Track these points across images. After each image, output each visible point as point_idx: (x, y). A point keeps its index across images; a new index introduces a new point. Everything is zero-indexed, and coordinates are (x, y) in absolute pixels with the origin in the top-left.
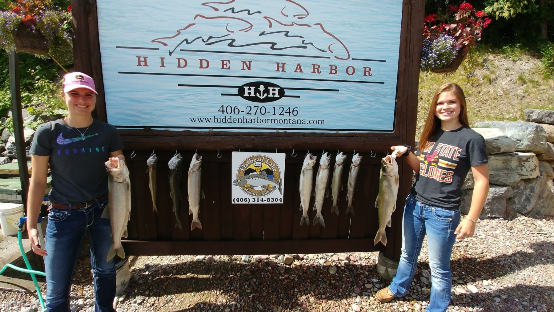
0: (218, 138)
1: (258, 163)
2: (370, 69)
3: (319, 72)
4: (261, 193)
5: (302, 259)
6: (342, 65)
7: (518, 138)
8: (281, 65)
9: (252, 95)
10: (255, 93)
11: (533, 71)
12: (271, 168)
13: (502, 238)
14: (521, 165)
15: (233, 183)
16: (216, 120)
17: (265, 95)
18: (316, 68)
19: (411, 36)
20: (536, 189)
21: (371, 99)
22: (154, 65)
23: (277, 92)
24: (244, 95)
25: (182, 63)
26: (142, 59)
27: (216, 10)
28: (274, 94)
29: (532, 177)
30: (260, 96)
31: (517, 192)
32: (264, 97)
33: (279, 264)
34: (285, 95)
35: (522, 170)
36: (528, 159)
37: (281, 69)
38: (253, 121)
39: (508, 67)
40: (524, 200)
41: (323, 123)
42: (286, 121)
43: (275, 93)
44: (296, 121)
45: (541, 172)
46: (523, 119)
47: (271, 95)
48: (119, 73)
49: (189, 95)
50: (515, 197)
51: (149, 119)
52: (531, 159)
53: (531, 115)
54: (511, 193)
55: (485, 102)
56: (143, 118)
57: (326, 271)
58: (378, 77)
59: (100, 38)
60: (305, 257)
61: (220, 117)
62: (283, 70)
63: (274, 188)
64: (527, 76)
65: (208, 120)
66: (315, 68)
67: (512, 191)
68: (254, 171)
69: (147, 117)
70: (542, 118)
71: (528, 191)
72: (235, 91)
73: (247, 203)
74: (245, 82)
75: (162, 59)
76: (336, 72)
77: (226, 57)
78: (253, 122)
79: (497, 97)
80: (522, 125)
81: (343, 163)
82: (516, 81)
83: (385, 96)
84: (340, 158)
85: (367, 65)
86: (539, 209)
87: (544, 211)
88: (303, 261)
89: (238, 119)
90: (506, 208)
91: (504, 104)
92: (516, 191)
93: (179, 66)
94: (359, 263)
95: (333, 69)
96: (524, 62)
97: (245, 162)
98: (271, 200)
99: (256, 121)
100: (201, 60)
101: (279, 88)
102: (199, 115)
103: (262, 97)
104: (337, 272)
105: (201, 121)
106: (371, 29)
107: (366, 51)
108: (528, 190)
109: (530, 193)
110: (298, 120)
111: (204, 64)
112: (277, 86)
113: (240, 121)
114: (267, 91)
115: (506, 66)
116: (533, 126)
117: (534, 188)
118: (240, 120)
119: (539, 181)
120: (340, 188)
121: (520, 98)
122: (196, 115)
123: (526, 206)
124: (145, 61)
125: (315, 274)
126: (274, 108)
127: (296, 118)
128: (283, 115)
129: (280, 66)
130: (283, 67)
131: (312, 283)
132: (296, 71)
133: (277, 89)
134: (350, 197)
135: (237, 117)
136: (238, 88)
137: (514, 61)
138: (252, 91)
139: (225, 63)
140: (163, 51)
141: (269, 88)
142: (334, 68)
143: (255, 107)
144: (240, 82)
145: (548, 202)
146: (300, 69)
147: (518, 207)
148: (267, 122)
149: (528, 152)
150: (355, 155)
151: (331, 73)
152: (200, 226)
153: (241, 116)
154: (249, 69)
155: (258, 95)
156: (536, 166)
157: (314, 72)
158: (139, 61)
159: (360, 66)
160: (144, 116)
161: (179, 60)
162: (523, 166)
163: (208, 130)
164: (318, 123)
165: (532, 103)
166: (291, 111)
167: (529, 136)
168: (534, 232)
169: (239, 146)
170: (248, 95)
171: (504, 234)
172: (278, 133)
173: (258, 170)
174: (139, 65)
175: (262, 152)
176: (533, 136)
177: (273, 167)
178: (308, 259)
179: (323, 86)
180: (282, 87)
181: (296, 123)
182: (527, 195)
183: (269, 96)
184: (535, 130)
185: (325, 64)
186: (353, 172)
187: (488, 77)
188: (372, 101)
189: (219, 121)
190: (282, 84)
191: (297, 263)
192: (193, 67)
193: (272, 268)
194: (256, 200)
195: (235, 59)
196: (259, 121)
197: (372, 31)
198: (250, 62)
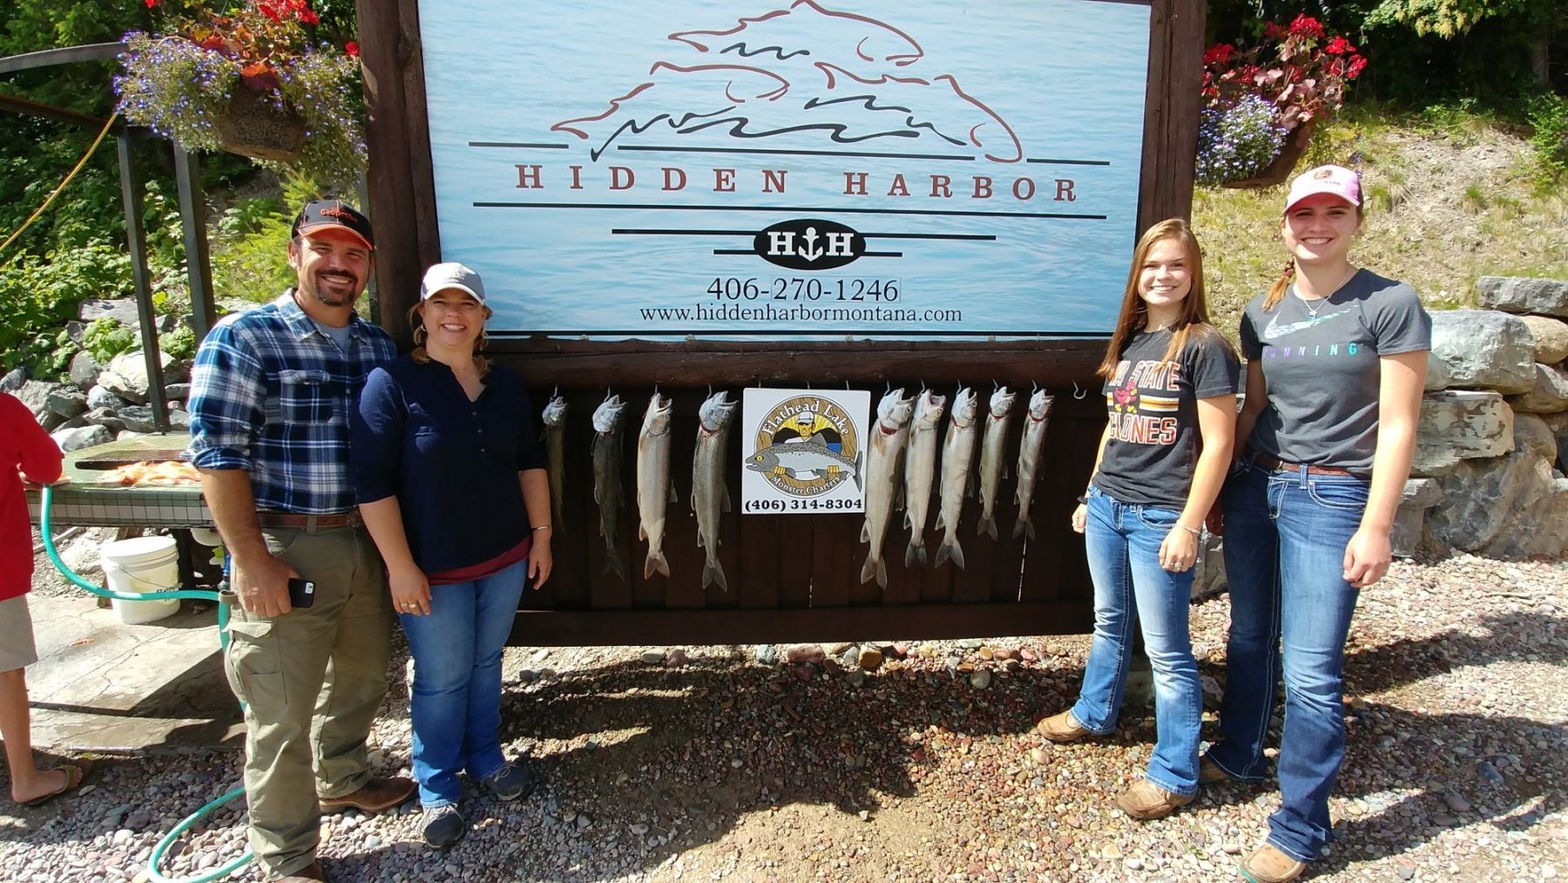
0: (708, 358)
1: (805, 416)
2: (1072, 185)
3: (947, 195)
4: (811, 488)
5: (903, 656)
6: (1002, 176)
7: (1457, 353)
8: (856, 179)
9: (789, 252)
10: (795, 248)
11: (1508, 173)
12: (837, 427)
13: (1405, 605)
14: (1462, 424)
15: (744, 465)
16: (702, 313)
17: (820, 252)
18: (940, 185)
19: (1172, 99)
20: (1506, 483)
21: (1075, 257)
22: (556, 185)
23: (847, 244)
24: (769, 253)
25: (623, 178)
26: (529, 171)
27: (703, 49)
28: (840, 249)
29: (1490, 454)
30: (807, 253)
31: (1452, 495)
32: (816, 257)
33: (848, 667)
34: (866, 250)
35: (1464, 435)
36: (1482, 408)
37: (856, 188)
38: (790, 314)
39: (1438, 162)
40: (1472, 515)
41: (957, 318)
42: (869, 314)
43: (842, 247)
44: (894, 314)
45: (1518, 442)
46: (1476, 304)
47: (832, 252)
48: (475, 205)
49: (638, 254)
50: (1445, 506)
51: (544, 313)
52: (1488, 407)
53: (1496, 292)
54: (1436, 497)
55: (1374, 259)
56: (530, 312)
57: (965, 682)
58: (1092, 204)
59: (431, 123)
60: (910, 652)
61: (711, 307)
62: (862, 192)
63: (843, 475)
64: (1488, 189)
65: (683, 315)
66: (939, 183)
67: (1439, 490)
68: (796, 434)
69: (541, 308)
70: (1525, 300)
71: (1481, 492)
72: (748, 243)
73: (778, 511)
74: (771, 221)
75: (576, 170)
76: (989, 194)
77: (726, 160)
78: (790, 318)
79: (1408, 247)
80: (1466, 319)
81: (1007, 412)
82: (1459, 201)
83: (1108, 248)
84: (1000, 399)
85: (1064, 175)
86: (1514, 538)
87: (1527, 544)
88: (904, 662)
89: (755, 311)
90: (1423, 536)
91: (1426, 264)
92: (1450, 491)
93: (615, 186)
94: (1044, 665)
95: (982, 186)
96: (1482, 148)
97: (775, 413)
98: (834, 504)
99: (797, 314)
100: (667, 171)
101: (852, 235)
102: (662, 303)
103: (811, 258)
104: (991, 684)
105: (665, 315)
106: (1075, 85)
107: (1065, 140)
108: (1483, 489)
109: (1486, 496)
110: (897, 312)
111: (674, 179)
112: (848, 230)
113: (759, 316)
114: (822, 242)
115: (1433, 161)
116: (1496, 320)
117: (1498, 483)
118: (759, 313)
119: (1512, 466)
120: (1000, 474)
121: (1468, 247)
122: (655, 301)
123: (1477, 530)
124: (536, 177)
125: (937, 689)
126: (841, 282)
127: (893, 307)
128: (862, 299)
129: (853, 181)
130: (862, 184)
131: (932, 707)
132: (892, 193)
133: (847, 237)
134: (1024, 495)
135: (752, 305)
136: (754, 237)
137: (1456, 147)
138: (788, 243)
139: (723, 177)
140: (578, 151)
141: (828, 234)
142: (983, 183)
143: (794, 280)
144: (761, 221)
145: (1538, 520)
146: (903, 187)
147: (1454, 534)
148: (823, 317)
149: (1483, 388)
150: (1035, 393)
151: (977, 195)
152: (665, 569)
153: (760, 303)
154: (781, 189)
155: (801, 251)
156: (1502, 426)
157: (935, 194)
158: (523, 176)
159: (1046, 176)
160: (530, 307)
161: (615, 170)
162: (1468, 425)
163: (682, 338)
164: (945, 317)
165: (1502, 260)
166: (881, 289)
167: (1485, 349)
168: (1494, 593)
169: (757, 375)
170: (779, 253)
171: (1413, 597)
172: (851, 343)
173: (805, 431)
174: (523, 185)
175: (812, 387)
176: (1496, 346)
177: (840, 424)
178: (918, 657)
179: (956, 228)
180: (860, 231)
181: (894, 318)
182: (1480, 501)
183: (828, 254)
184: (1503, 331)
185: (961, 174)
186: (1033, 434)
187: (1385, 193)
188: (1077, 263)
189: (709, 316)
190: (860, 223)
191: (890, 664)
192: (649, 188)
193: (832, 677)
194: (801, 505)
195: (748, 166)
196: (805, 314)
197: (1077, 91)
198: (783, 173)
